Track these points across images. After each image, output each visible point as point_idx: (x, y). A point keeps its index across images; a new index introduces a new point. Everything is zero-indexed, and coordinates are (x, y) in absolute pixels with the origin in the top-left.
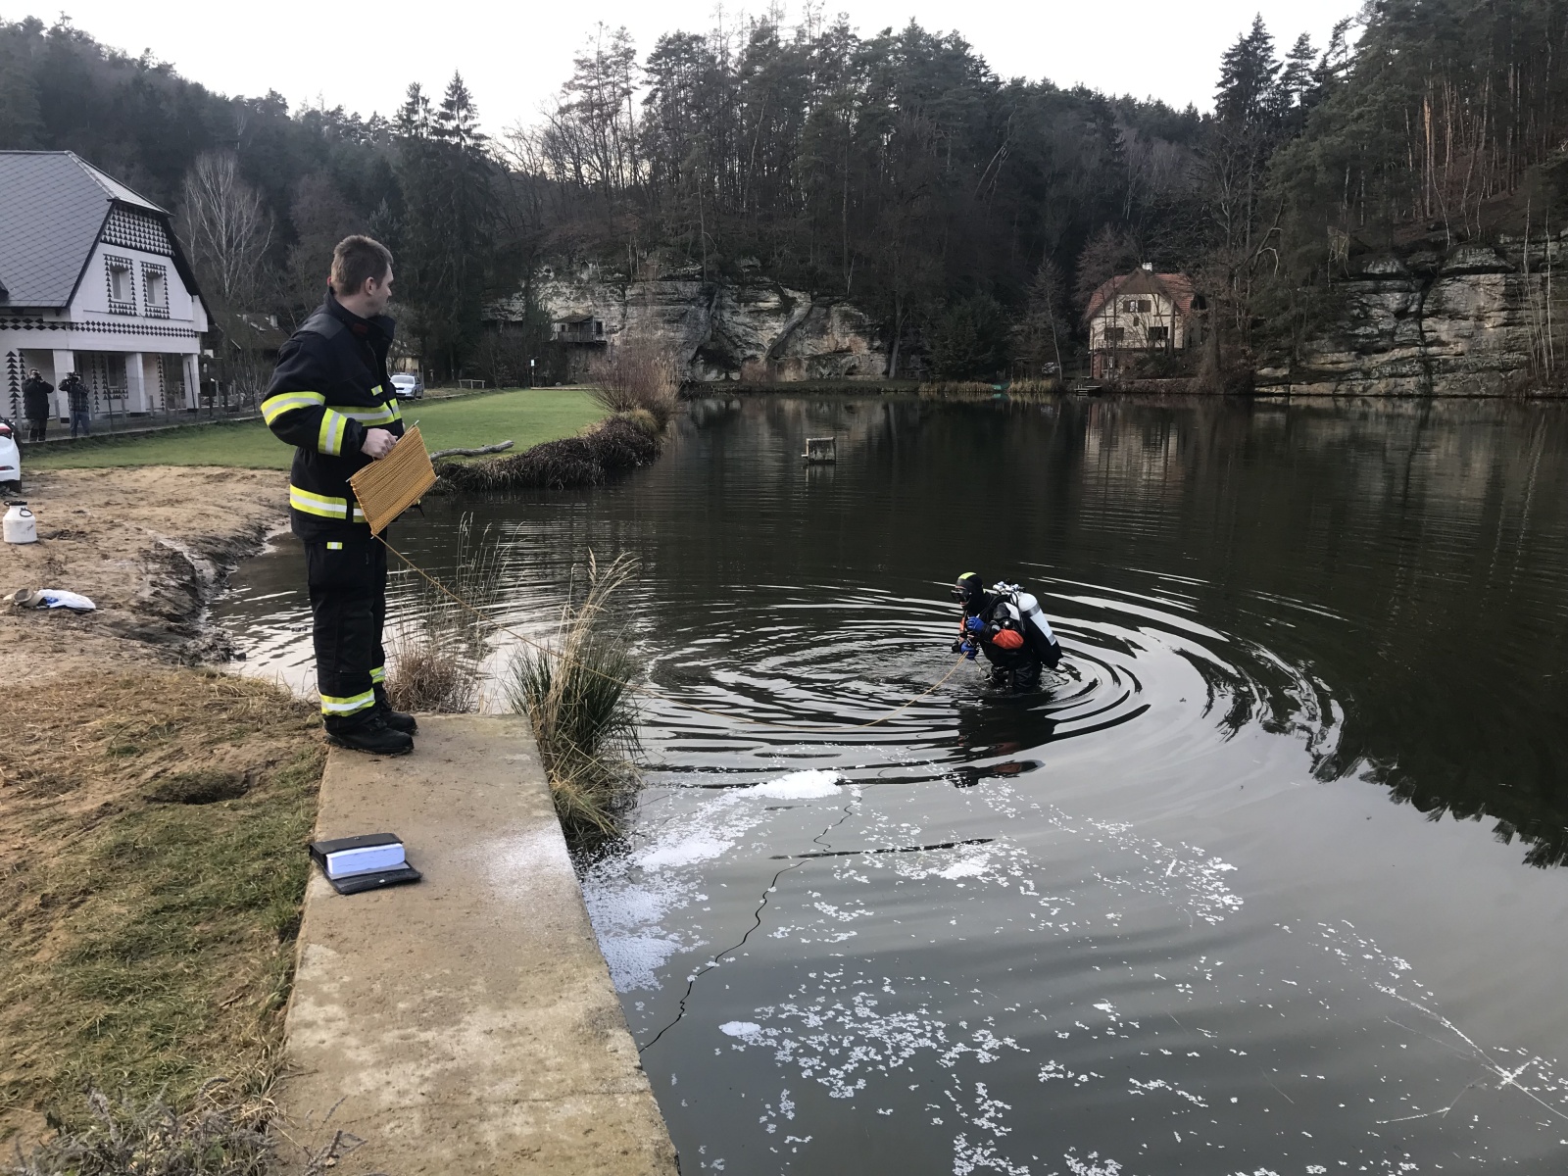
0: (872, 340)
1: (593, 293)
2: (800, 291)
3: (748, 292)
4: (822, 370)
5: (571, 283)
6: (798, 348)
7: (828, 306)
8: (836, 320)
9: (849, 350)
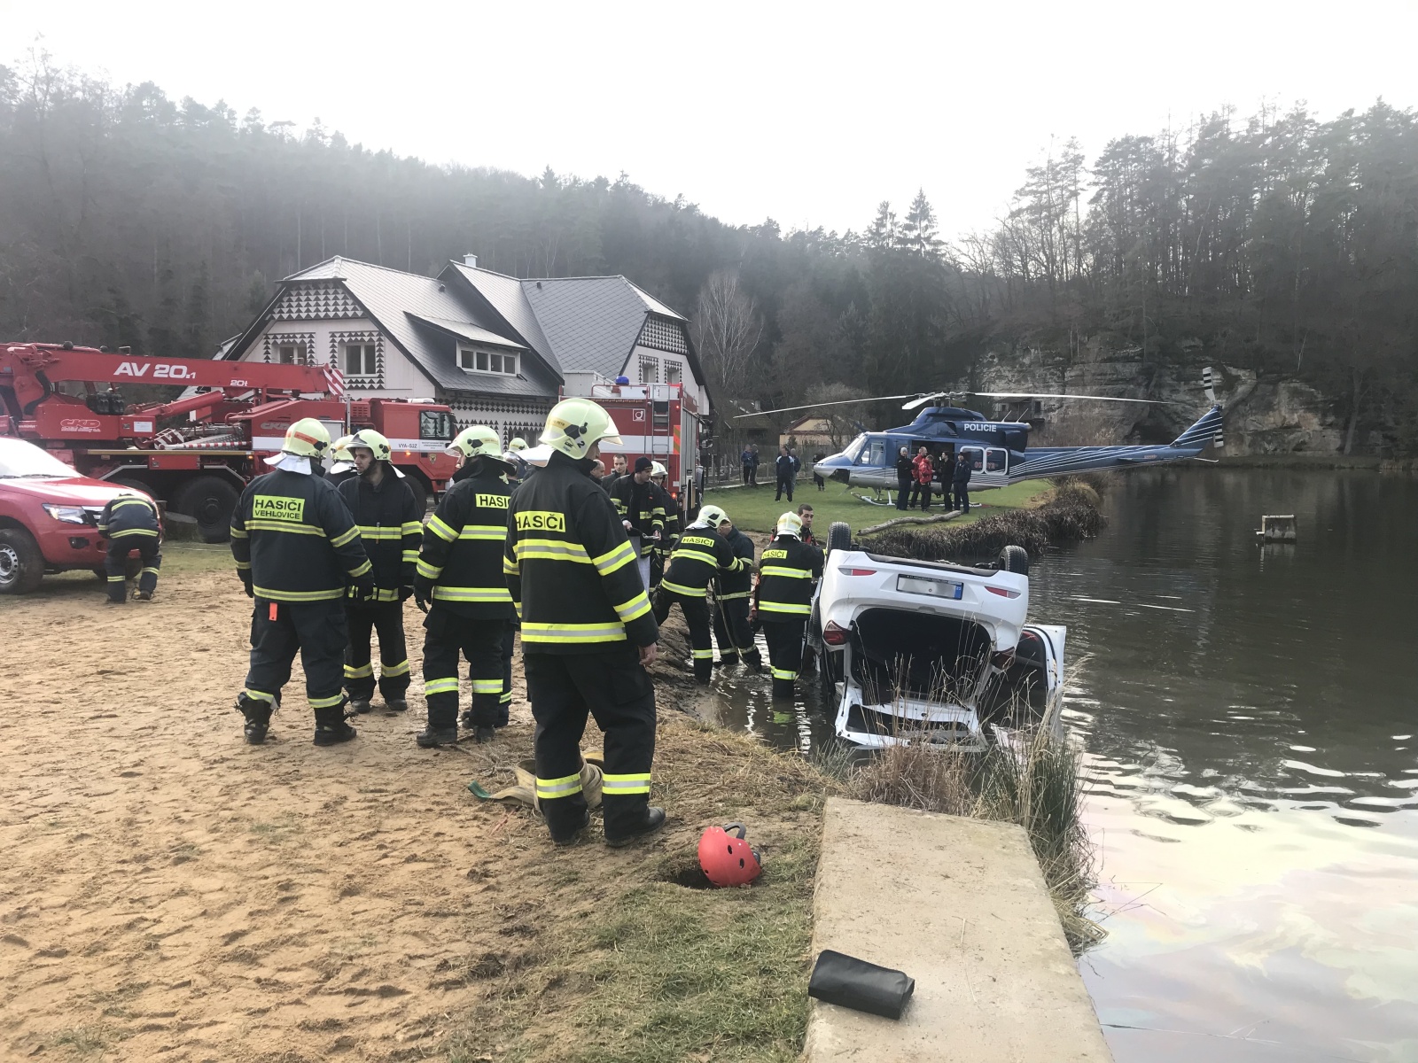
0: (1324, 416)
1: (1034, 376)
2: (1244, 369)
3: (1189, 371)
4: (1266, 446)
5: (1014, 367)
6: (1241, 424)
7: (1275, 383)
8: (1283, 396)
9: (1298, 426)
